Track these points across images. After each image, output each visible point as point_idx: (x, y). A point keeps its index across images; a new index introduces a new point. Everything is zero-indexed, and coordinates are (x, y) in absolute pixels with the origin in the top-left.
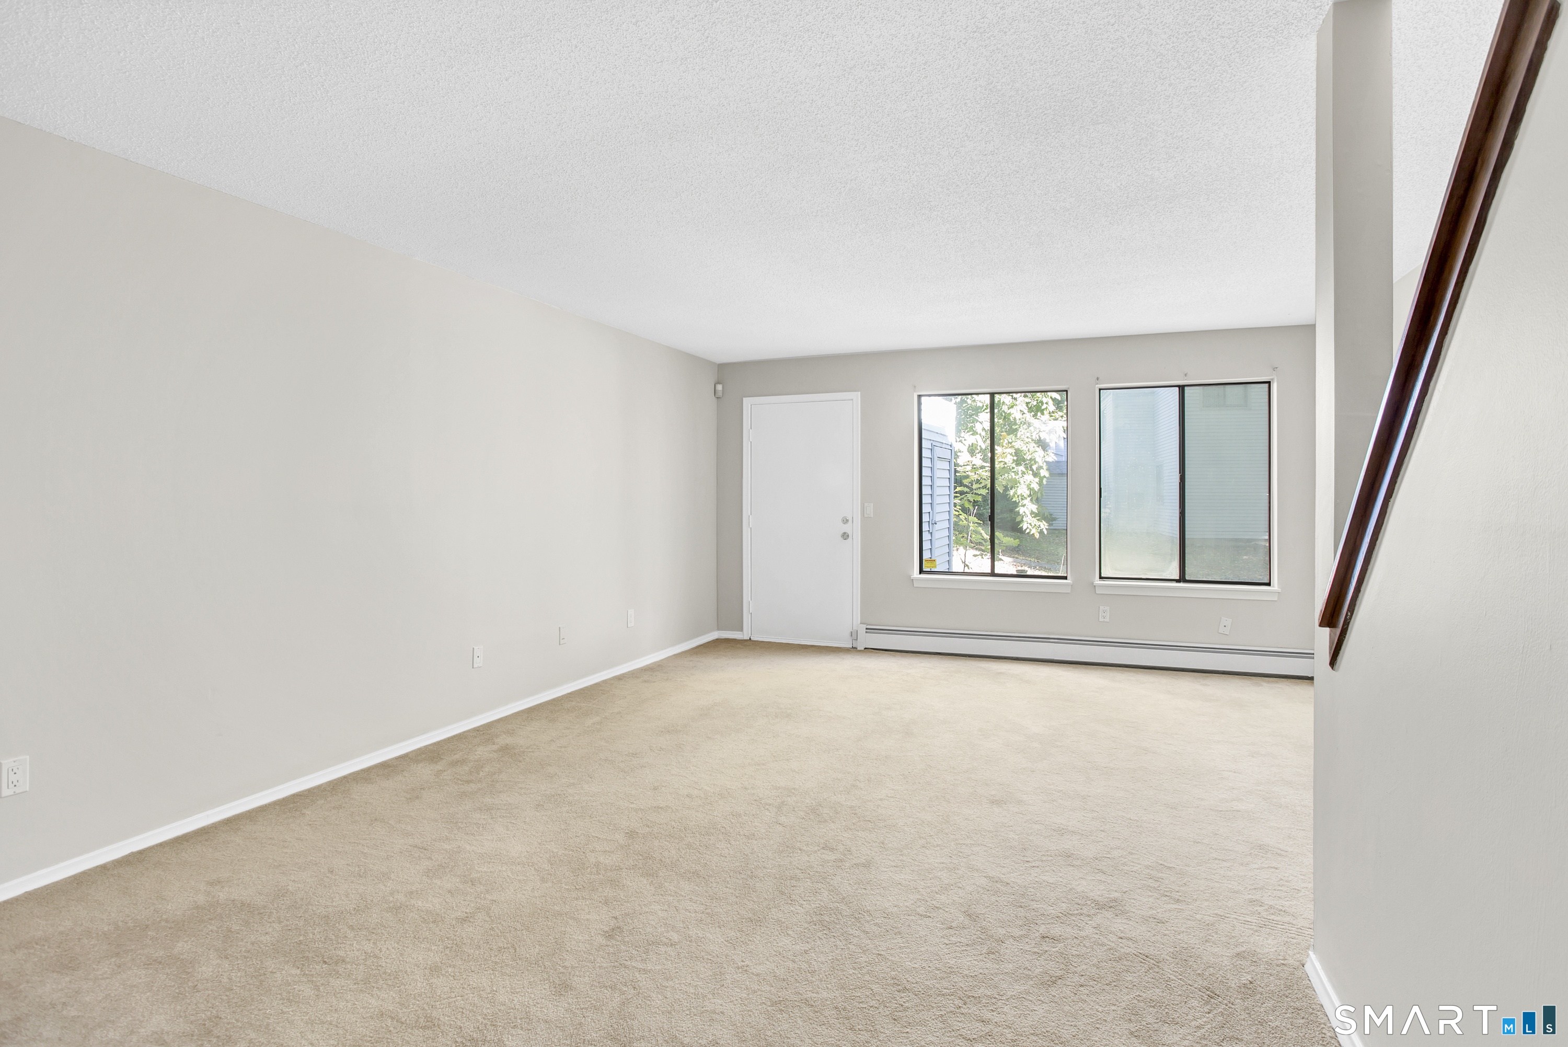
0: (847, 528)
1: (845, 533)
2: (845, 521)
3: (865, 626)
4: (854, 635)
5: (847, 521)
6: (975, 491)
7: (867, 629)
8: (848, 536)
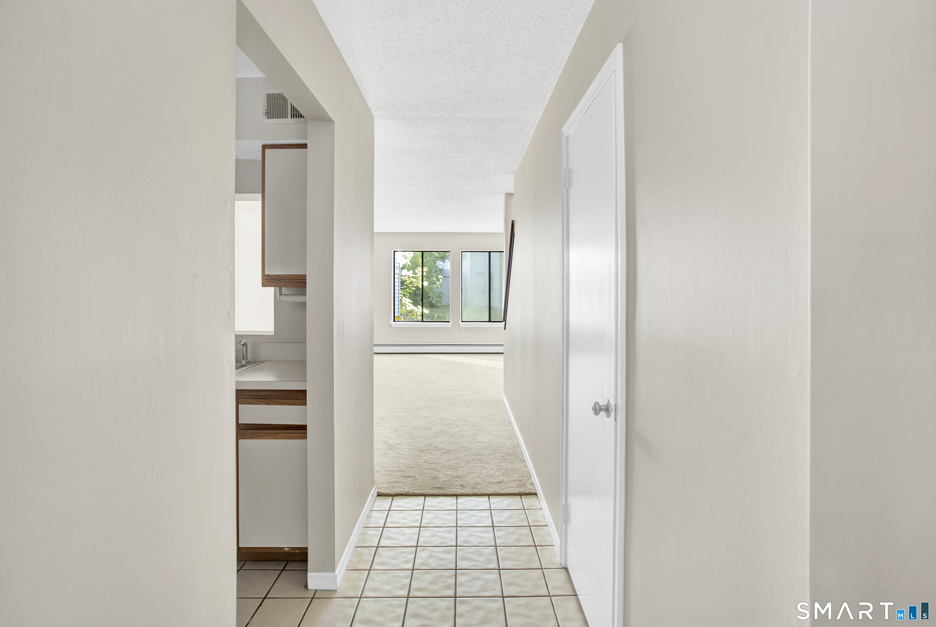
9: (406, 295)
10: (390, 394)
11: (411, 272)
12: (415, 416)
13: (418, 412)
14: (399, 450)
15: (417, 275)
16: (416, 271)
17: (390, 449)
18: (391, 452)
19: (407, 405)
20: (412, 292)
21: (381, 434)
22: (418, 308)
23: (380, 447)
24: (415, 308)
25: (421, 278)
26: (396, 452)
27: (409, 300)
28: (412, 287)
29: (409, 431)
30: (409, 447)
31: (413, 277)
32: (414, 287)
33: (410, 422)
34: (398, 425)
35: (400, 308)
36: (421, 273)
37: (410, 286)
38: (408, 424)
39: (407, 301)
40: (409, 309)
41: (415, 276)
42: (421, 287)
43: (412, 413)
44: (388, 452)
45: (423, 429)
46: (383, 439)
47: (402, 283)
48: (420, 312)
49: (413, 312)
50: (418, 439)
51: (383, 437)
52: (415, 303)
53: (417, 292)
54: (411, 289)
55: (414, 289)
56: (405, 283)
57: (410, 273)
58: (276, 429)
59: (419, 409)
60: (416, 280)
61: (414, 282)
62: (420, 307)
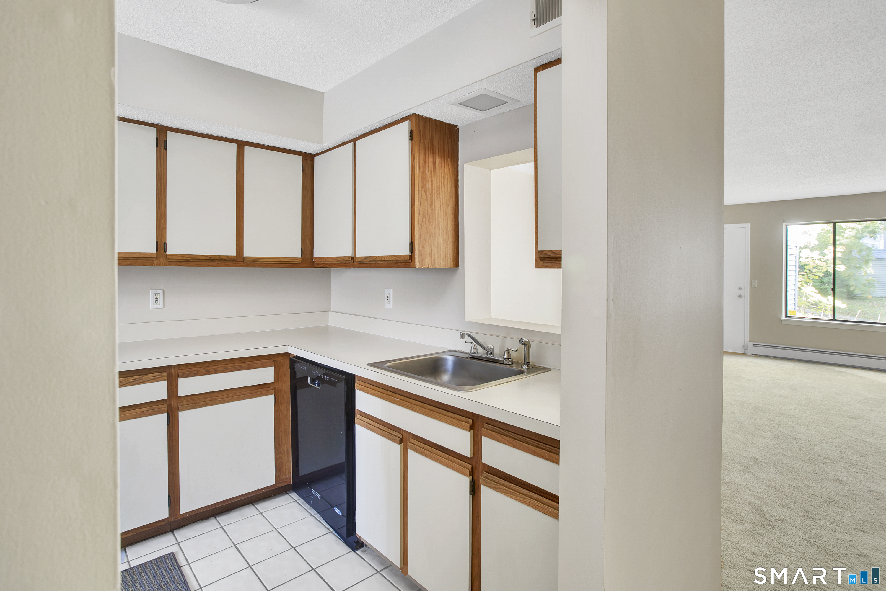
0: (741, 292)
1: (740, 295)
2: (740, 289)
3: (752, 343)
4: (745, 347)
5: (742, 289)
6: (814, 273)
7: (753, 344)
8: (742, 296)
9: (808, 282)
10: (774, 421)
11: (817, 252)
12: (818, 472)
13: (822, 465)
14: (781, 533)
15: (827, 257)
16: (825, 251)
17: (763, 526)
18: (764, 532)
19: (803, 448)
20: (818, 278)
21: (750, 490)
22: (828, 300)
23: (744, 515)
24: (823, 299)
25: (832, 261)
26: (775, 536)
27: (813, 289)
28: (818, 272)
29: (802, 499)
30: (801, 534)
31: (820, 259)
32: (821, 272)
33: (807, 483)
34: (781, 481)
35: (797, 300)
36: (832, 255)
37: (814, 270)
38: (803, 485)
39: (810, 291)
40: (811, 300)
41: (822, 257)
42: (832, 272)
43: (812, 465)
44: (760, 530)
45: (832, 503)
46: (753, 500)
47: (802, 267)
48: (831, 306)
49: (820, 305)
50: (822, 524)
51: (754, 496)
52: (823, 292)
53: (826, 279)
54: (816, 275)
55: (821, 275)
56: (806, 267)
57: (816, 254)
58: (527, 488)
59: (825, 460)
60: (825, 263)
61: (821, 266)
62: (831, 298)
